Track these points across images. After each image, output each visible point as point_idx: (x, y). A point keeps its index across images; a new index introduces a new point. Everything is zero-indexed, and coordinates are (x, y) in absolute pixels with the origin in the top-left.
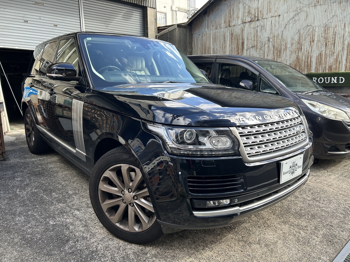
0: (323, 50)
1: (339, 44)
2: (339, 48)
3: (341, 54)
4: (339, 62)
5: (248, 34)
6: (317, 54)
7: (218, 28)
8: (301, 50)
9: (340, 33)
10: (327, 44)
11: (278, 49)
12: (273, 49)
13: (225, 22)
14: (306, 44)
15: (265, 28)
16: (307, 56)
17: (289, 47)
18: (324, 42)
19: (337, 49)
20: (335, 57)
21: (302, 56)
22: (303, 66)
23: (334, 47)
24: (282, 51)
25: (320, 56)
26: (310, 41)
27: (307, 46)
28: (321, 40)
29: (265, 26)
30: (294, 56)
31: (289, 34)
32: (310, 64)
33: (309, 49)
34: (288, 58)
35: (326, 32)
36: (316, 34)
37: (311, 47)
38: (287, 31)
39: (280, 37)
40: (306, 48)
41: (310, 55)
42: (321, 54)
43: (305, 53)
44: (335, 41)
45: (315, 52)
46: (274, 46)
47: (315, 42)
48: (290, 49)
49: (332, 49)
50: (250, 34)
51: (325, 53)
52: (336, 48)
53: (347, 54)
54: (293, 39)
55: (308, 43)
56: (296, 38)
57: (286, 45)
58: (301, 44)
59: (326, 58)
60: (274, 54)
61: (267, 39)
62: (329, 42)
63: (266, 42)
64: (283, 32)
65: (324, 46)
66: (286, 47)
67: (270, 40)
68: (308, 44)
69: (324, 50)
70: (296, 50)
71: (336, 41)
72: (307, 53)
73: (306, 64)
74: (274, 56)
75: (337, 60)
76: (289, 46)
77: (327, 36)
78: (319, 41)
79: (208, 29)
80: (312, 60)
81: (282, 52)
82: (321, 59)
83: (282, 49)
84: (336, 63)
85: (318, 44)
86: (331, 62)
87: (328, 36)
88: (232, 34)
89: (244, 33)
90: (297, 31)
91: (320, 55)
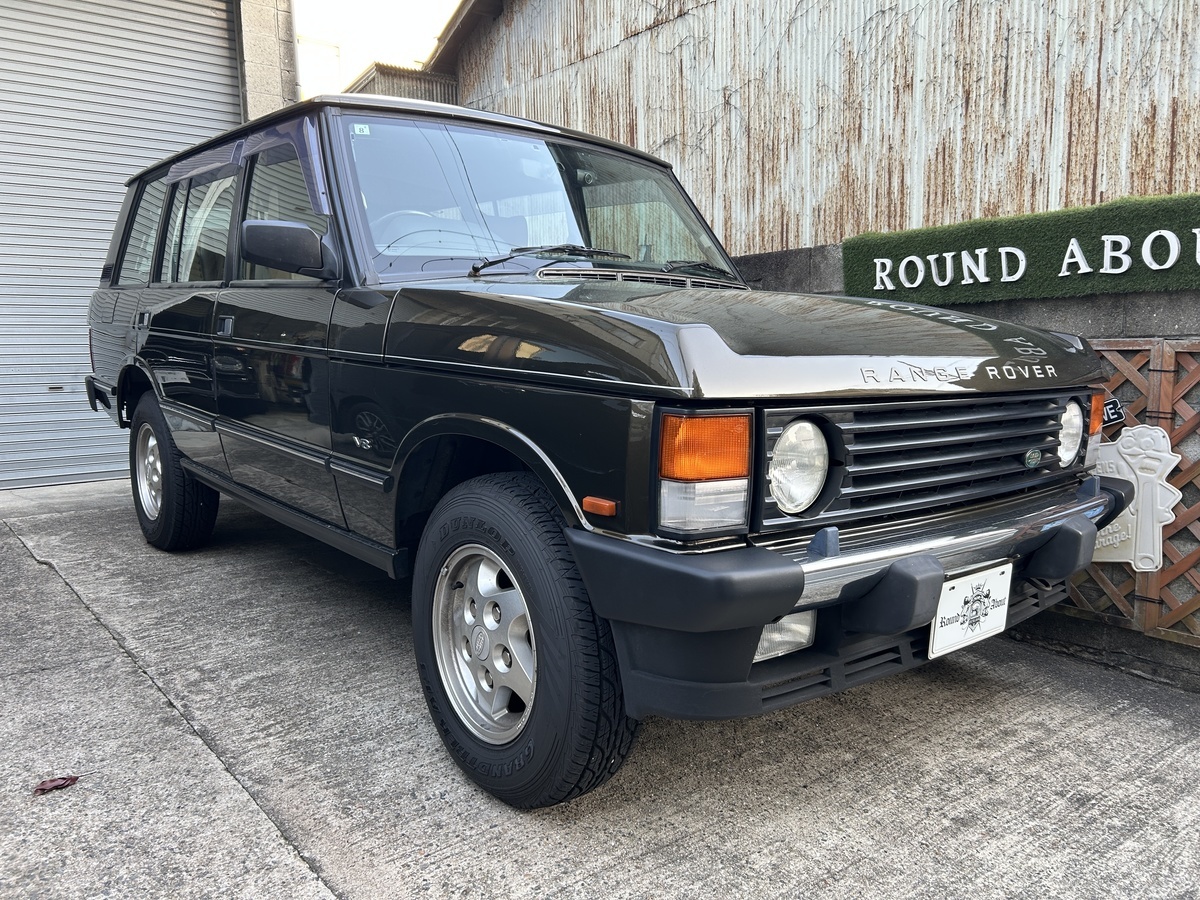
0: (955, 126)
1: (1030, 84)
2: (1029, 104)
3: (1038, 138)
4: (1034, 181)
5: (649, 86)
6: (927, 147)
7: (543, 72)
8: (860, 137)
9: (1032, 29)
10: (973, 96)
11: (766, 142)
12: (744, 143)
13: (565, 41)
14: (879, 105)
15: (711, 50)
16: (885, 163)
17: (809, 126)
18: (956, 86)
19: (1021, 113)
20: (1011, 159)
21: (863, 163)
22: (871, 214)
23: (1005, 105)
24: (783, 147)
25: (944, 159)
26: (896, 88)
27: (885, 113)
28: (942, 78)
29: (711, 39)
30: (830, 168)
31: (807, 65)
32: (902, 204)
33: (893, 130)
34: (806, 180)
35: (966, 31)
36: (921, 47)
37: (899, 118)
38: (799, 52)
39: (771, 82)
40: (878, 123)
41: (898, 157)
42: (944, 149)
43: (878, 148)
44: (1006, 74)
45: (920, 138)
46: (748, 130)
47: (919, 88)
48: (815, 138)
49: (996, 116)
50: (654, 83)
51: (964, 139)
52: (1012, 112)
53: (1070, 134)
54: (822, 87)
55: (885, 99)
56: (836, 79)
57: (796, 117)
58: (856, 105)
59: (968, 165)
60: (752, 168)
61: (721, 100)
62: (982, 83)
63: (719, 113)
64: (782, 58)
65: (960, 103)
66: (797, 129)
67: (733, 102)
68: (885, 104)
69: (959, 127)
70: (838, 137)
71: (1013, 73)
72: (884, 152)
73: (884, 202)
74: (751, 175)
75: (1020, 176)
76: (807, 120)
77: (969, 55)
78: (933, 81)
79: (509, 79)
80: (908, 181)
81: (783, 152)
82: (948, 171)
83: (782, 137)
84: (1019, 187)
85: (931, 99)
86: (994, 187)
87: (972, 52)
88: (593, 92)
89: (633, 80)
90: (837, 43)
91: (944, 151)
